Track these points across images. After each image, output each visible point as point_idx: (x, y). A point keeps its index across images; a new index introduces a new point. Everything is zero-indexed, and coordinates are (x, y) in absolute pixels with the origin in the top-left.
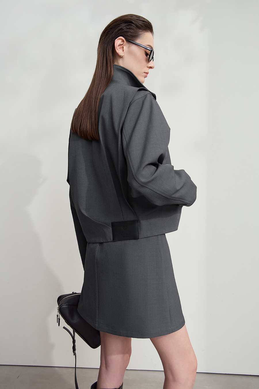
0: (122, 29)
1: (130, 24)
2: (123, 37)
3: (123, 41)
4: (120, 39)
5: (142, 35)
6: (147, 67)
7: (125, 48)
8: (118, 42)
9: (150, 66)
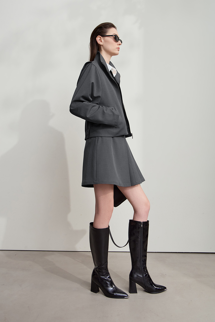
0: (98, 32)
1: (101, 28)
2: (100, 35)
3: (100, 37)
4: (98, 37)
5: (108, 31)
6: (118, 45)
7: (102, 40)
8: (98, 39)
9: (119, 44)
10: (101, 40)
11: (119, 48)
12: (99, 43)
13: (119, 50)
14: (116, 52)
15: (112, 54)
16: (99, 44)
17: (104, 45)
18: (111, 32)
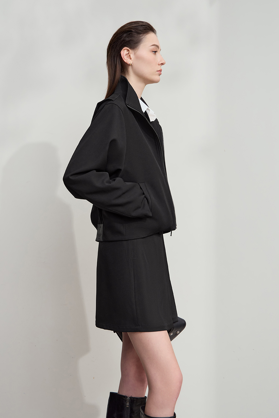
2: (127, 47)
6: (158, 65)
7: (132, 56)
8: (124, 52)
9: (161, 63)
10: (130, 56)
11: (161, 71)
12: (125, 61)
13: (160, 75)
14: (156, 78)
15: (147, 81)
16: (126, 63)
17: (134, 66)
18: (148, 40)
